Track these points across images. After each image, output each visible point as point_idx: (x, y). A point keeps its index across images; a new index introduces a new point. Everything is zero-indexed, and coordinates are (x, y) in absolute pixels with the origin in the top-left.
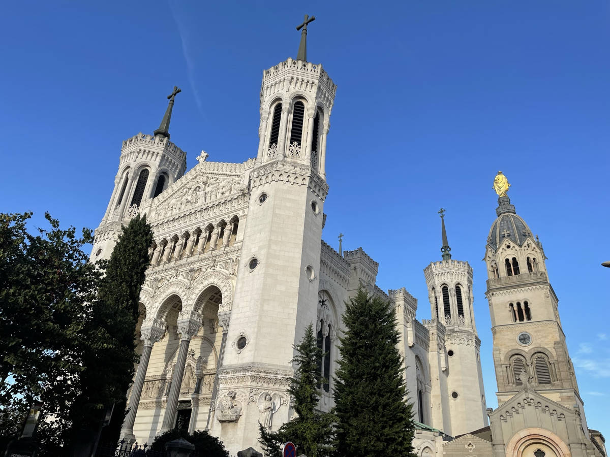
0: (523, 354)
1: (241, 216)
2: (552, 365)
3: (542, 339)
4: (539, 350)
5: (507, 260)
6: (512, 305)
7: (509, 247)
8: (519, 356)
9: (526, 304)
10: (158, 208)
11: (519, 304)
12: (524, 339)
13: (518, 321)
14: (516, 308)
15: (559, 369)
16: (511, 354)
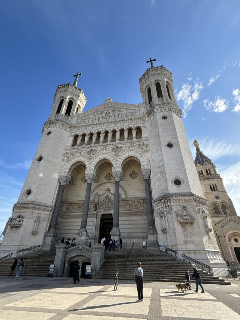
0: (218, 203)
1: (143, 126)
2: (229, 207)
3: (224, 198)
4: (223, 202)
5: (206, 170)
6: (210, 185)
7: (206, 165)
8: (215, 204)
9: (215, 185)
10: (82, 119)
11: (213, 185)
12: (217, 197)
13: (214, 191)
14: (212, 186)
15: (232, 208)
16: (213, 203)
